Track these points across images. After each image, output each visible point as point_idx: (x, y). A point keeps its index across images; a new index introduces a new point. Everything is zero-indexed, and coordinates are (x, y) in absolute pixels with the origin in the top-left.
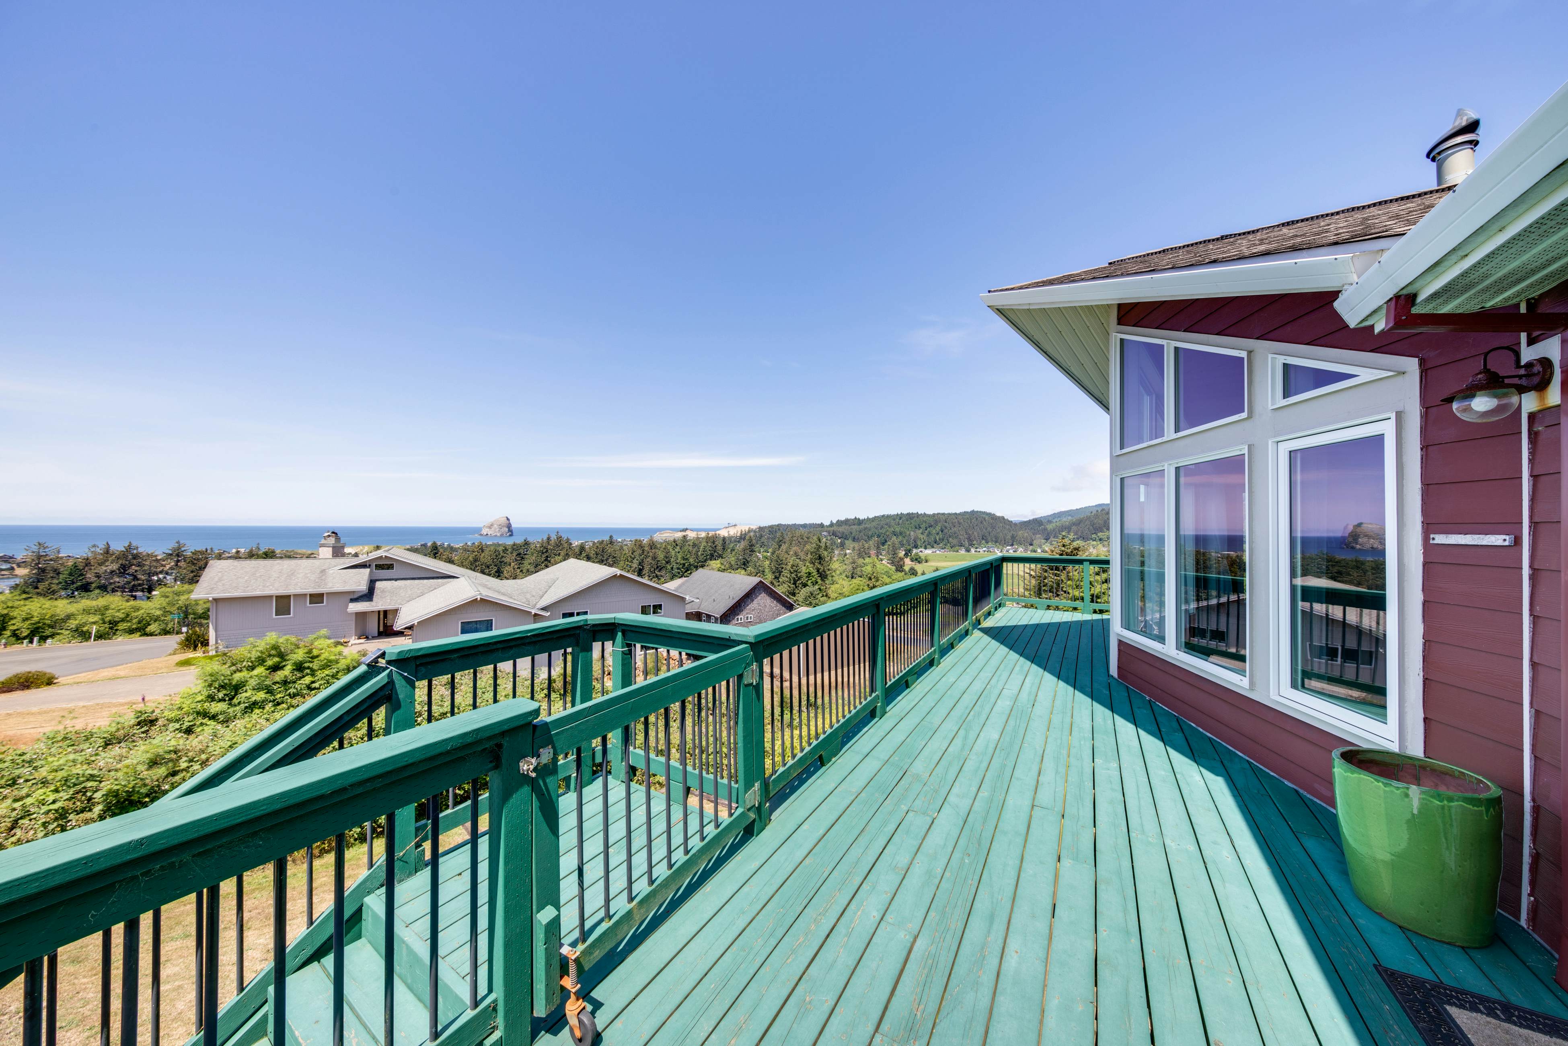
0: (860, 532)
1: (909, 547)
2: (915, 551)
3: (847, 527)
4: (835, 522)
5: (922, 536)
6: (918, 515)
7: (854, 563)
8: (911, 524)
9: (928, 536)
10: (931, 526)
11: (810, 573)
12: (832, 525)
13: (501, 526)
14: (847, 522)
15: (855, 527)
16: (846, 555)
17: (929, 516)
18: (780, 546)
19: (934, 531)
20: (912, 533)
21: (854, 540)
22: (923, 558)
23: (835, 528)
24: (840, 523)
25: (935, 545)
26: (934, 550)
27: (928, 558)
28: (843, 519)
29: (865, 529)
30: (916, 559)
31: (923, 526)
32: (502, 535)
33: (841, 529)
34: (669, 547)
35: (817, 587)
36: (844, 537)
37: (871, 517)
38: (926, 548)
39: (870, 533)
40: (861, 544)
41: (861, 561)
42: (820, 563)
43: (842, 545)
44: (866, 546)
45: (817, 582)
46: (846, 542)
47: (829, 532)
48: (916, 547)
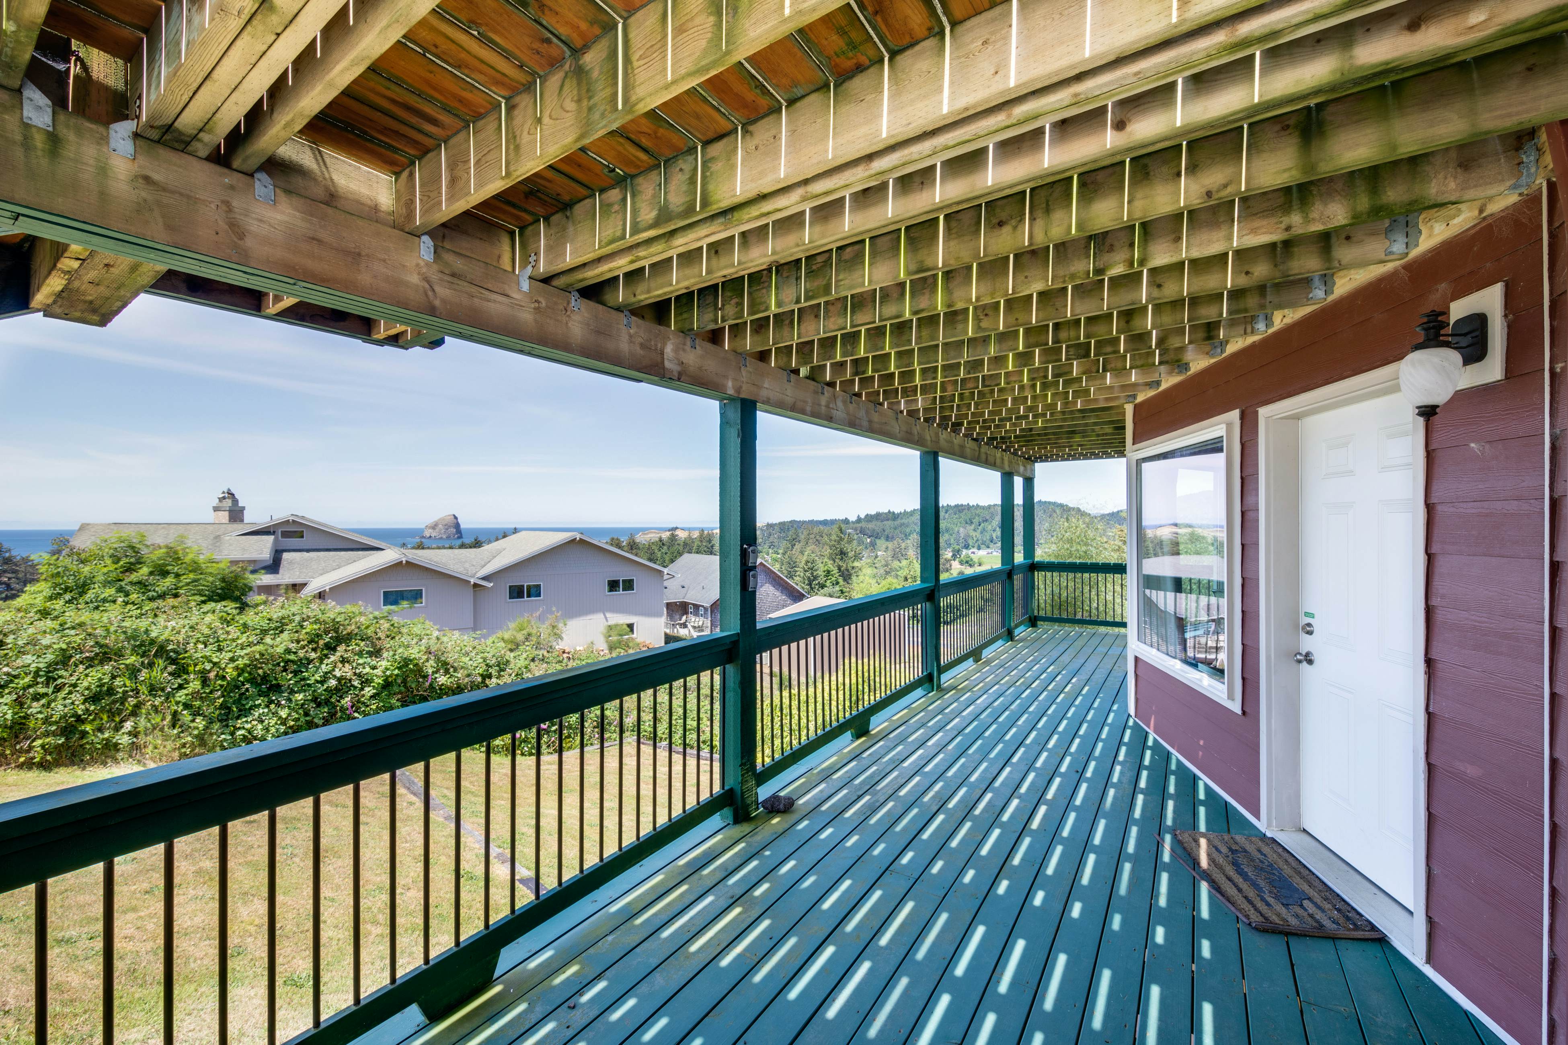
0: (895, 529)
1: (957, 547)
2: (964, 552)
3: (879, 523)
4: (862, 516)
5: (974, 534)
6: (968, 507)
7: (886, 565)
8: (960, 517)
9: (982, 533)
10: (986, 521)
11: (829, 572)
12: (859, 520)
13: (447, 527)
14: (878, 517)
15: (890, 522)
16: (876, 557)
17: (983, 508)
18: (793, 546)
19: (990, 527)
20: (962, 530)
21: (887, 539)
22: (976, 560)
23: (863, 524)
24: (869, 518)
25: (992, 545)
26: (990, 551)
27: (983, 560)
28: (873, 513)
29: (902, 525)
30: (967, 562)
31: (976, 521)
32: (448, 537)
33: (871, 526)
34: (654, 547)
35: (837, 588)
36: (875, 535)
37: (908, 510)
38: (979, 548)
39: (908, 530)
40: (895, 542)
41: (896, 564)
42: (842, 559)
43: (873, 545)
44: (903, 545)
45: (837, 583)
46: (878, 541)
47: (856, 529)
48: (967, 547)
